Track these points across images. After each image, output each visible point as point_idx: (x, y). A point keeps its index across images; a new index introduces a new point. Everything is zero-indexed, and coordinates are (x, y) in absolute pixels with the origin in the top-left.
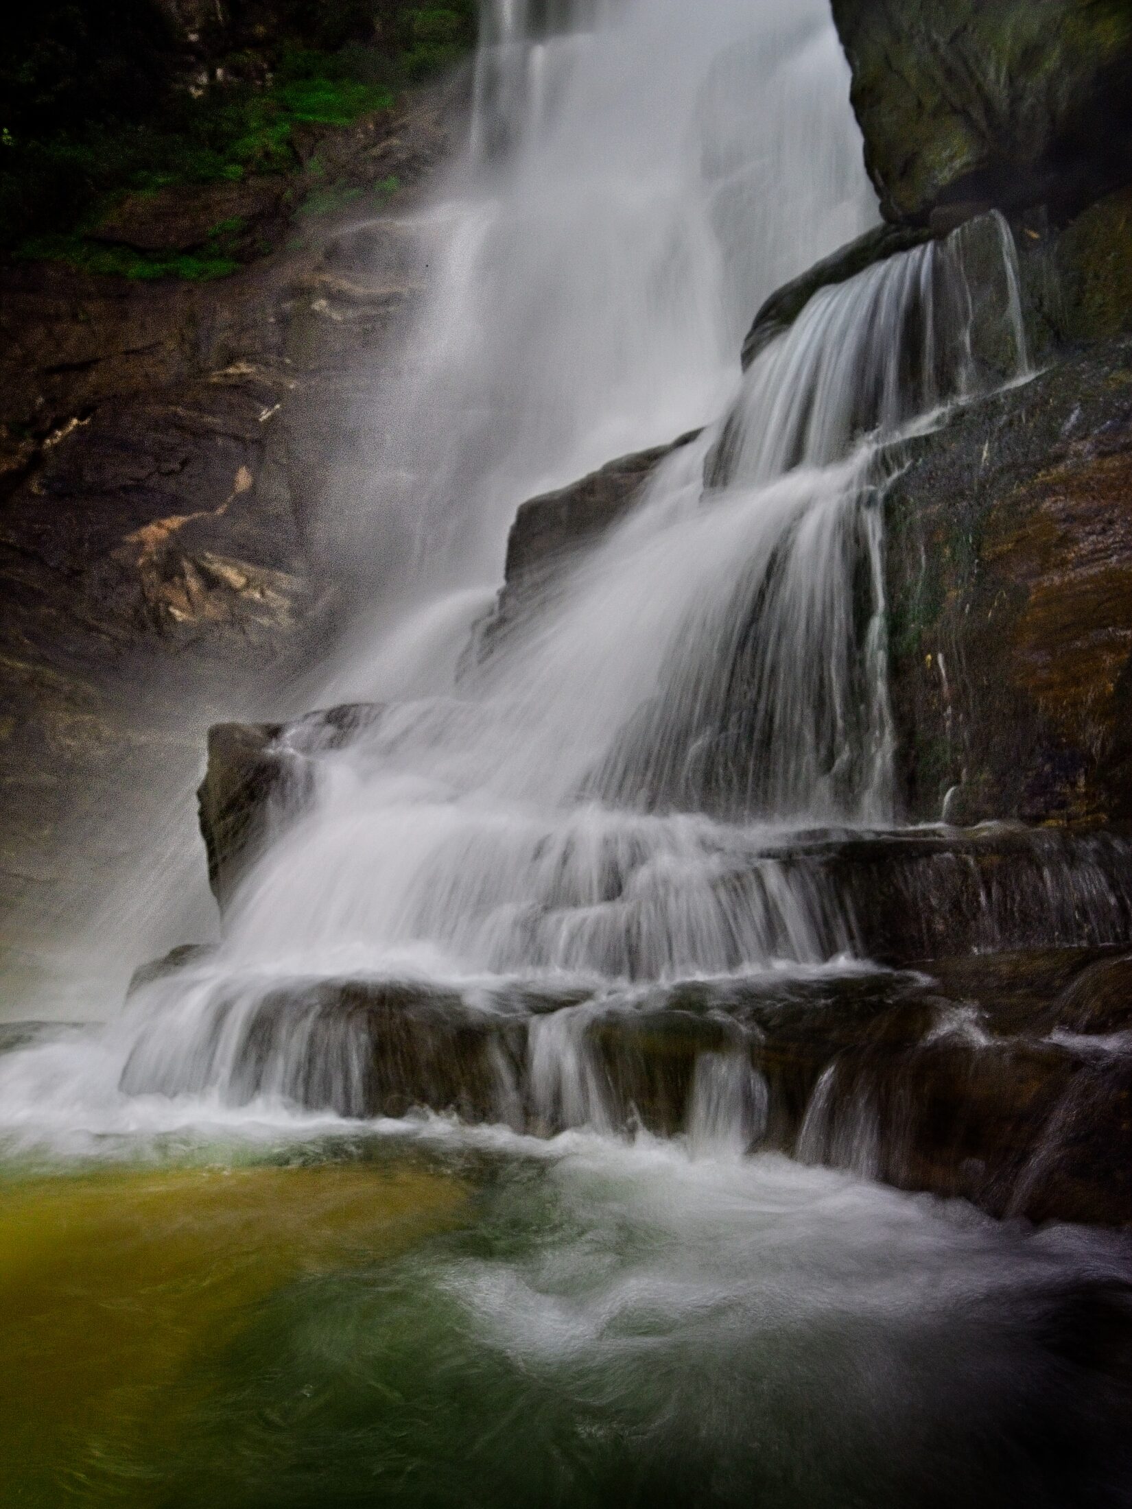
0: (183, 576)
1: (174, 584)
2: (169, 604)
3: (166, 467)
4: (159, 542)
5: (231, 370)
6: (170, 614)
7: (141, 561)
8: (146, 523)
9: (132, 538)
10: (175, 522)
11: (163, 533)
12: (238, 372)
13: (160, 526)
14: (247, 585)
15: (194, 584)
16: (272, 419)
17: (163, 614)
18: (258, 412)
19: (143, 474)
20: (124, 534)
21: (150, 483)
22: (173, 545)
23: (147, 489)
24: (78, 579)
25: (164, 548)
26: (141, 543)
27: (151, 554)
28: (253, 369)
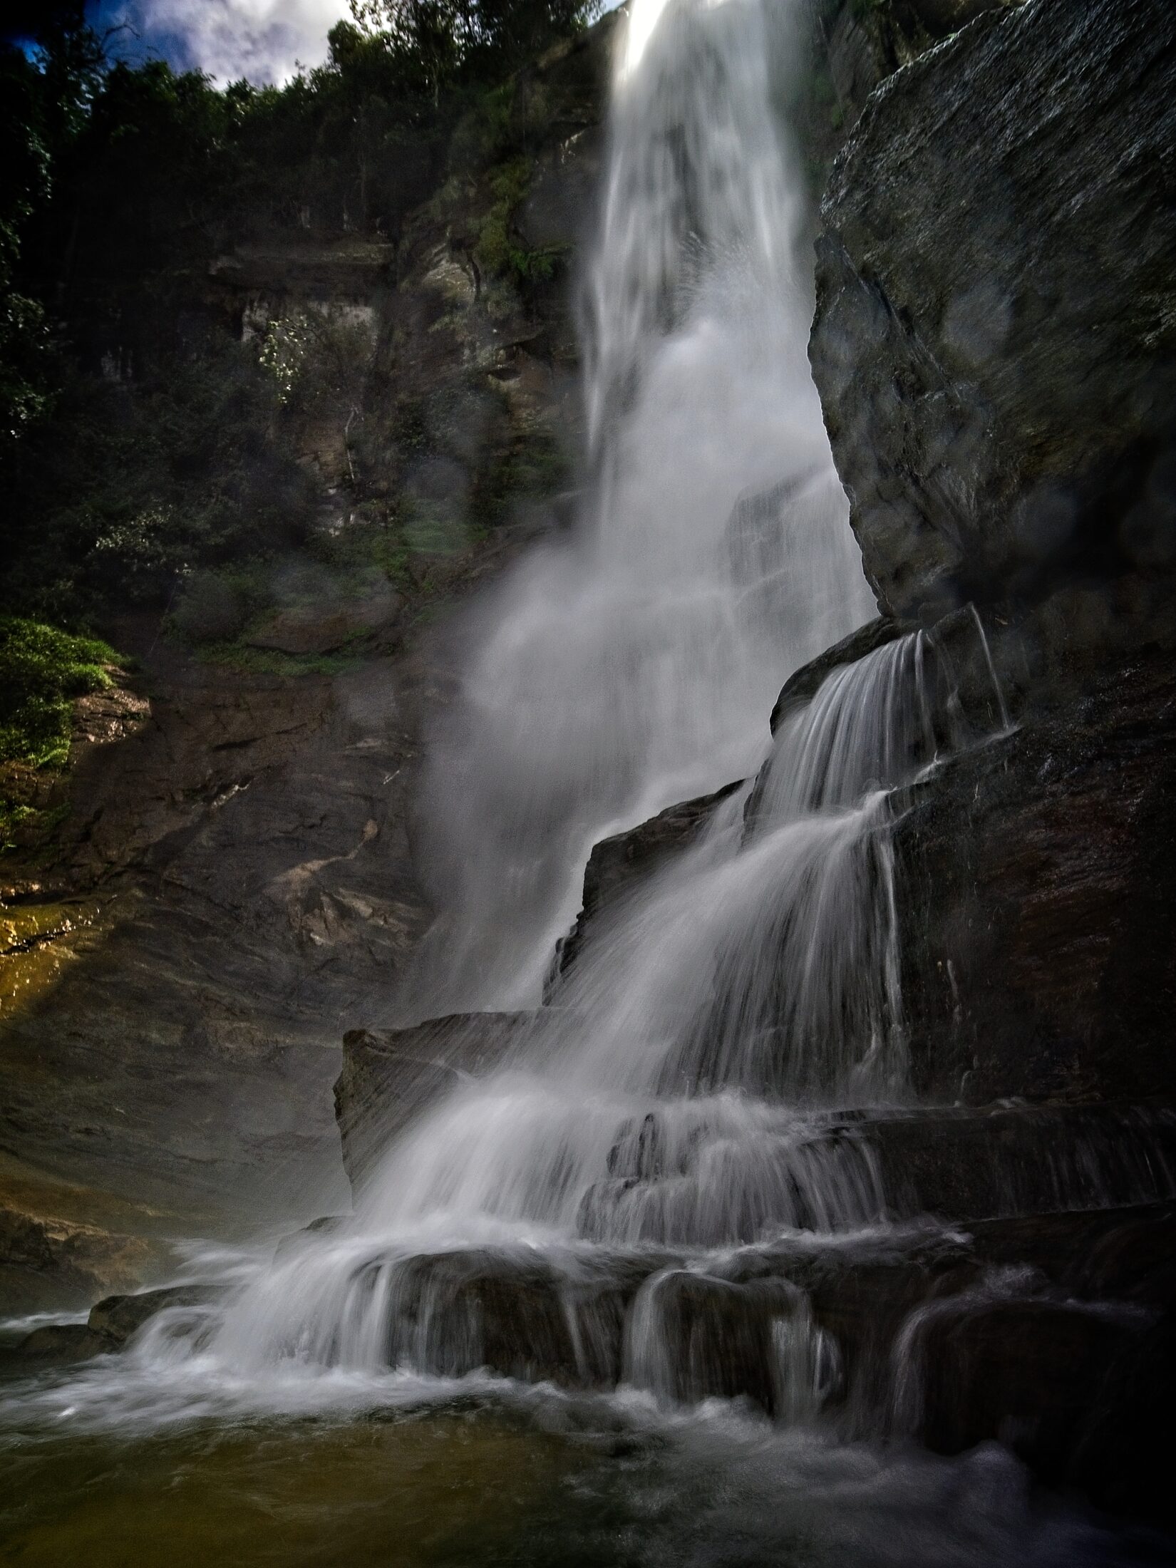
0: (322, 909)
1: (314, 916)
2: (311, 931)
3: (310, 822)
4: (303, 881)
5: (360, 745)
6: (312, 940)
7: (288, 897)
8: (292, 866)
9: (280, 879)
10: (315, 865)
11: (306, 874)
12: (366, 745)
13: (303, 868)
14: (372, 915)
15: (330, 913)
16: (393, 782)
17: (305, 939)
18: (383, 776)
19: (290, 827)
20: (274, 875)
21: (296, 835)
22: (314, 883)
23: (293, 839)
24: (237, 912)
25: (306, 886)
26: (288, 883)
27: (296, 891)
28: (378, 743)
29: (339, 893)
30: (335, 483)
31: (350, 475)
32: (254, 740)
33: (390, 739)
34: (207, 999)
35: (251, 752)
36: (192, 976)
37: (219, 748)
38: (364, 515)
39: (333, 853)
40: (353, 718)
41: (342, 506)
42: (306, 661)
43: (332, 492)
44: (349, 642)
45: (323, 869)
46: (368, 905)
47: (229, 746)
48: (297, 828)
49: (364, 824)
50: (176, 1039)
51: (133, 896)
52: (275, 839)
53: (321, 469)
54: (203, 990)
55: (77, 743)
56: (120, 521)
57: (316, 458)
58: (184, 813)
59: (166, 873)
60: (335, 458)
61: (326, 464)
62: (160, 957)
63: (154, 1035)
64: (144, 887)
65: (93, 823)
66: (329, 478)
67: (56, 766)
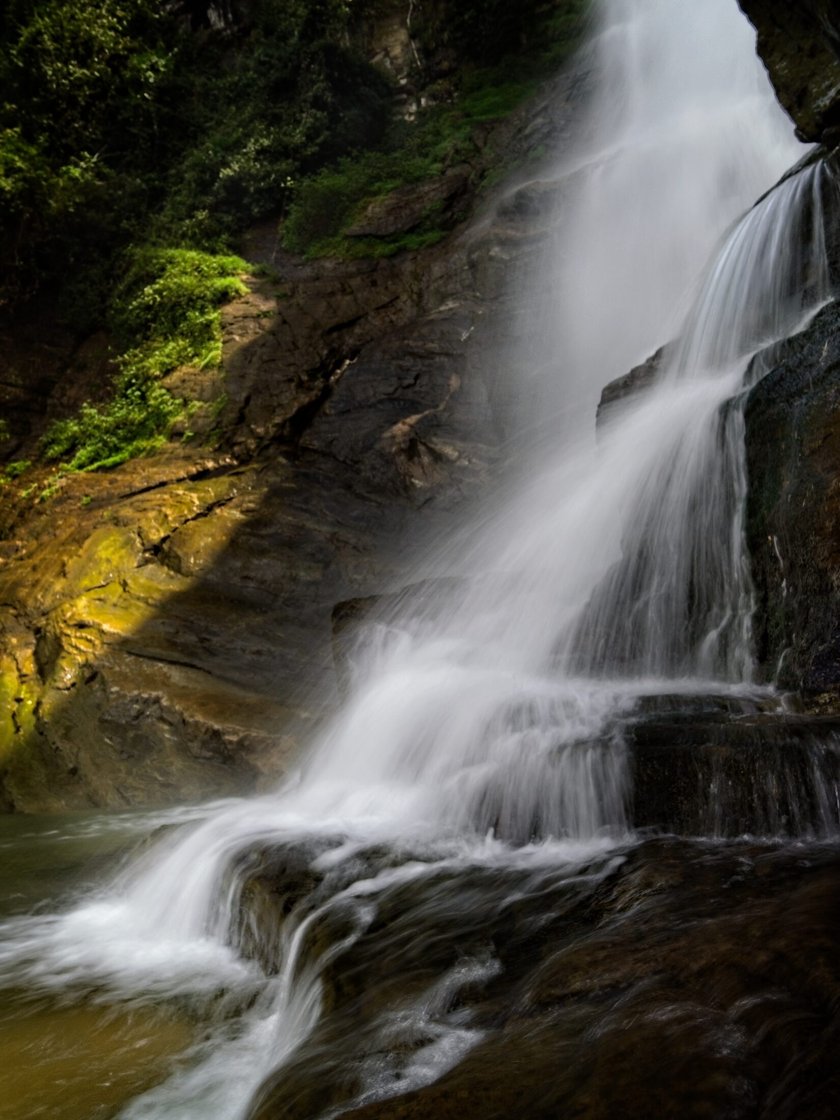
0: (419, 456)
1: (414, 463)
2: (412, 476)
3: (406, 382)
4: (405, 434)
5: (443, 308)
6: (412, 483)
7: (394, 449)
8: (395, 423)
9: (387, 434)
10: (413, 419)
11: (406, 428)
12: (447, 308)
13: (404, 423)
14: (459, 457)
15: (426, 459)
16: (469, 338)
17: (408, 484)
18: (460, 334)
19: (391, 389)
20: (383, 432)
21: (397, 395)
22: (413, 435)
23: (395, 399)
24: (357, 466)
25: (407, 438)
26: (393, 437)
27: (400, 443)
28: (457, 305)
29: (432, 442)
30: (405, 73)
31: (416, 62)
32: (359, 318)
33: (466, 299)
34: (338, 540)
35: (357, 330)
36: (326, 523)
37: (331, 331)
38: (433, 97)
39: (426, 407)
40: (436, 285)
41: (413, 92)
42: (394, 241)
43: (403, 82)
44: (428, 217)
45: (419, 422)
46: (455, 449)
47: (339, 327)
48: (397, 389)
49: (449, 378)
50: (317, 575)
51: (279, 463)
52: (381, 402)
53: (392, 63)
54: (335, 533)
55: (228, 345)
56: (236, 151)
57: (387, 54)
58: (310, 389)
59: (301, 441)
60: (402, 50)
61: (396, 58)
62: (302, 510)
63: (302, 574)
64: (286, 455)
65: (244, 408)
66: (399, 70)
67: (213, 366)
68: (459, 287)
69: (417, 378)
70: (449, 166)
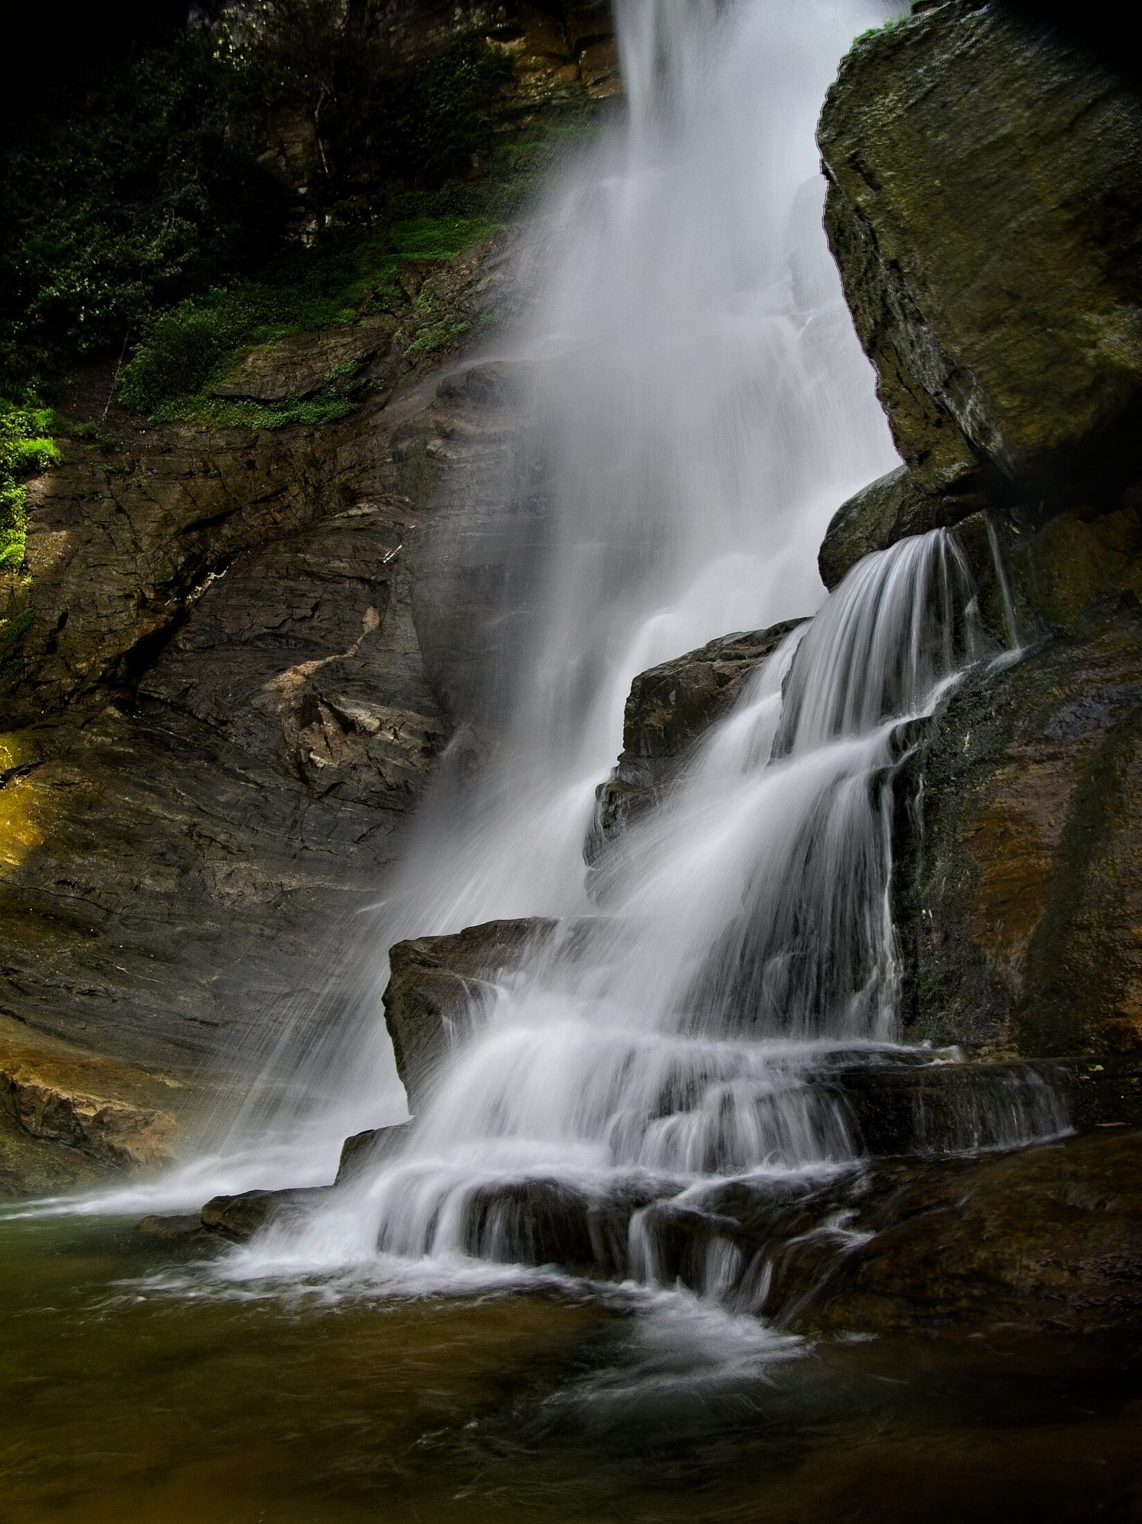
1: (313, 731)
2: (310, 750)
3: (299, 613)
4: (297, 688)
5: (353, 512)
6: (311, 760)
7: (280, 707)
8: (283, 670)
9: (270, 686)
10: (309, 667)
11: (299, 679)
12: (360, 512)
14: (380, 728)
15: (331, 727)
16: (395, 560)
17: (304, 760)
18: (382, 553)
19: (278, 621)
20: (263, 682)
21: (284, 630)
22: (309, 690)
23: (282, 636)
24: (224, 728)
25: (300, 693)
26: (280, 690)
27: (289, 700)
28: (374, 509)
29: (340, 703)
30: (306, 181)
31: (323, 169)
32: (230, 513)
33: (388, 504)
34: (200, 836)
35: (226, 531)
36: (181, 809)
37: (190, 529)
38: (342, 215)
39: (329, 651)
40: (343, 478)
41: (316, 206)
42: (282, 409)
43: (302, 190)
44: (333, 381)
45: (319, 671)
46: (373, 714)
47: (199, 525)
48: (284, 621)
49: (363, 614)
50: (170, 885)
51: (109, 716)
52: (260, 637)
53: (287, 164)
54: (195, 825)
55: (34, 536)
56: (63, 263)
57: (282, 152)
58: (157, 611)
59: (141, 686)
60: (304, 150)
61: (294, 158)
62: (145, 787)
63: (148, 881)
64: (119, 705)
65: (57, 631)
66: (297, 175)
67: (12, 565)
68: (378, 485)
69: (315, 608)
70: (364, 314)
